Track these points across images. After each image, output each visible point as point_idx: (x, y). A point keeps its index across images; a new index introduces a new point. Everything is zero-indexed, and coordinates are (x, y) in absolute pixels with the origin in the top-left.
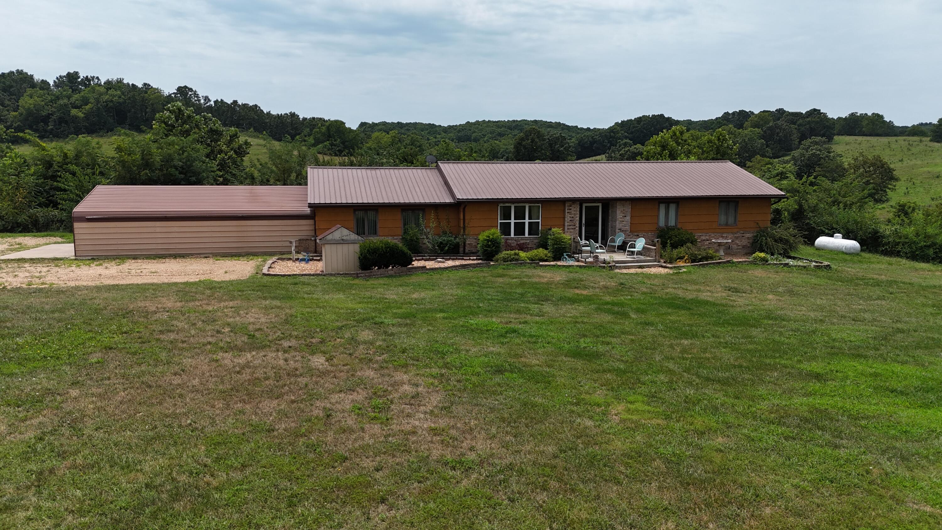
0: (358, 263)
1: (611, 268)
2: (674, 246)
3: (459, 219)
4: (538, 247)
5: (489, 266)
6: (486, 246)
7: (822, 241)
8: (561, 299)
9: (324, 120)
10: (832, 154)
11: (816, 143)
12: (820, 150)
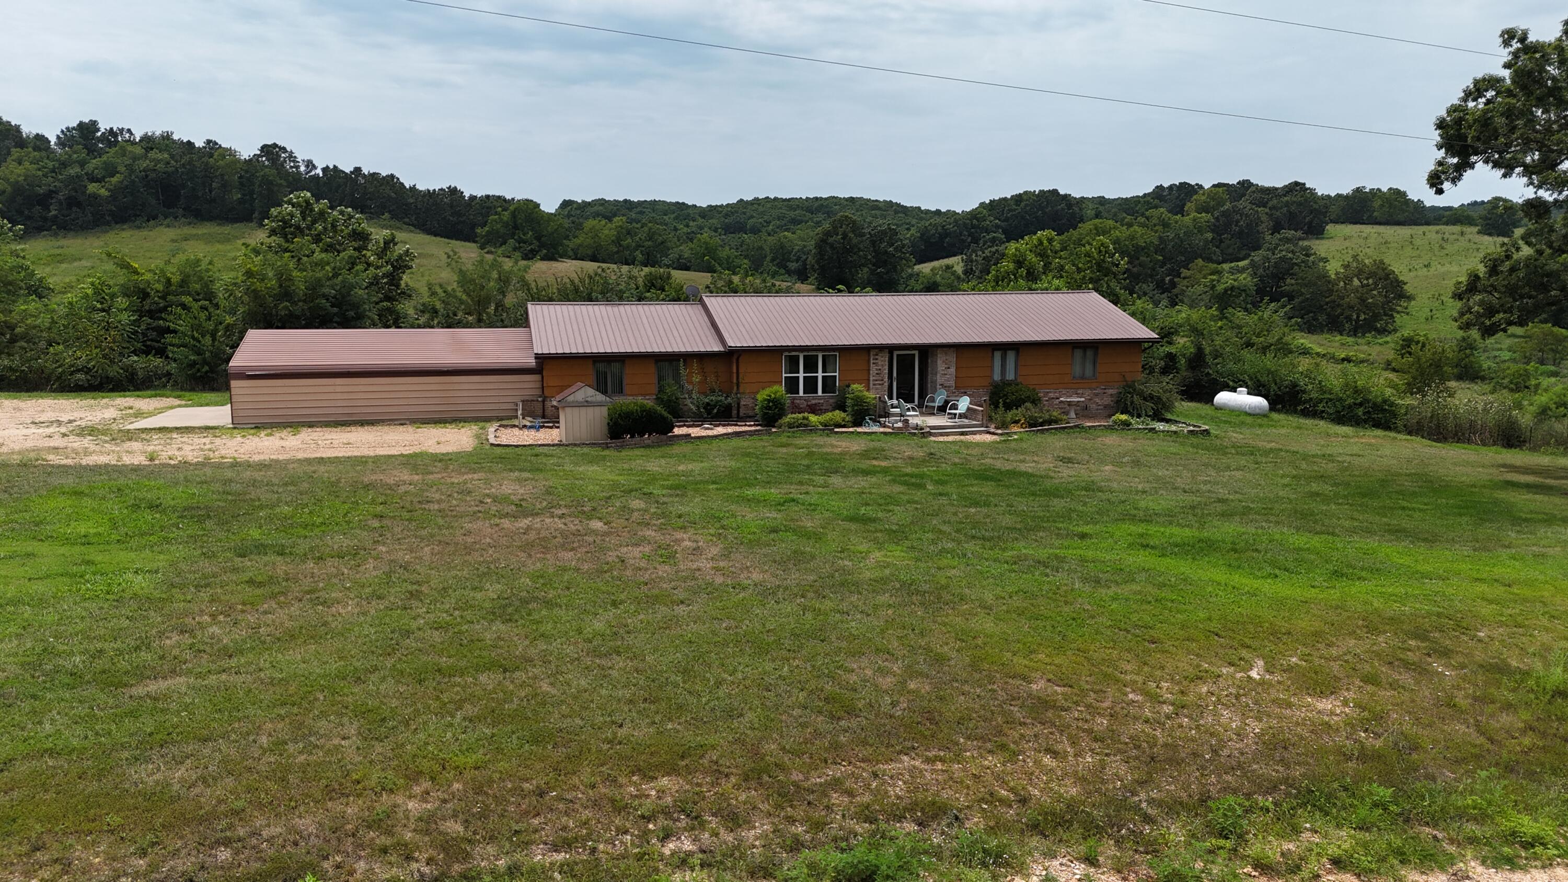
0: (605, 430)
1: (925, 435)
2: (1008, 407)
3: (731, 373)
4: (834, 409)
5: (770, 434)
6: (766, 408)
7: (1223, 397)
8: (853, 470)
9: (505, 200)
10: (1312, 258)
11: (1288, 240)
12: (1293, 252)
